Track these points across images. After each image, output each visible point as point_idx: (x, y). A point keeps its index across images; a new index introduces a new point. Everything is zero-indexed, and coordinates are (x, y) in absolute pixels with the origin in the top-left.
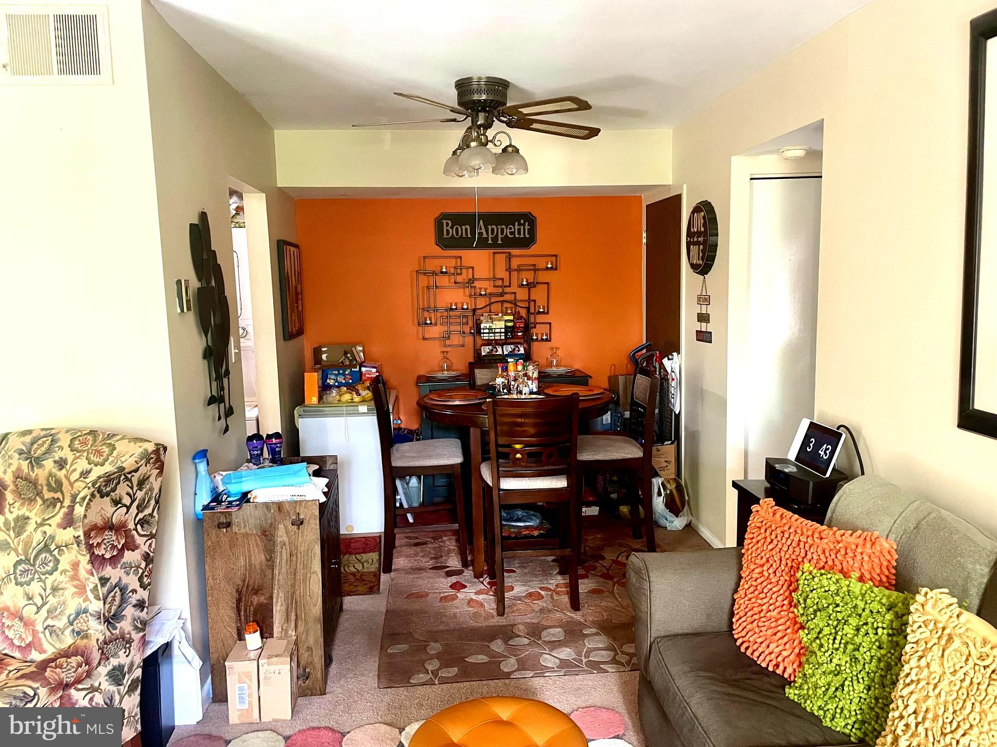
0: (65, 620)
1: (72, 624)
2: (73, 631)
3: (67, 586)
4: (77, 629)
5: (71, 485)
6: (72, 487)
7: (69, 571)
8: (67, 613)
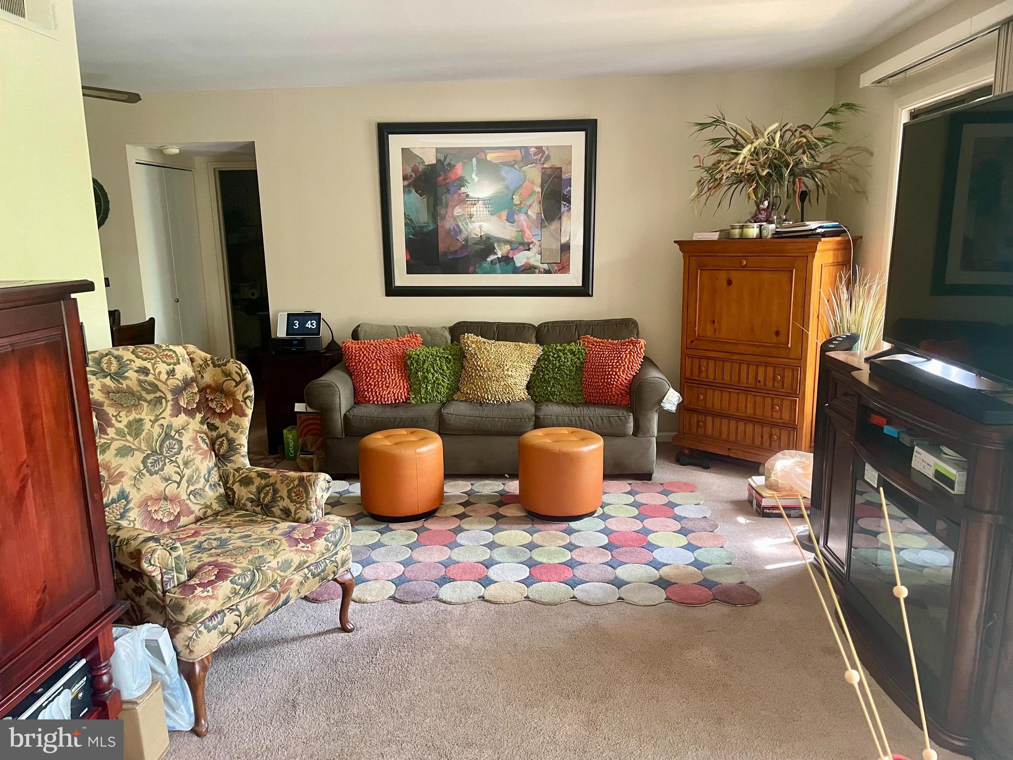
0: (202, 481)
1: (208, 481)
2: (210, 485)
3: (194, 457)
4: (213, 483)
5: (165, 383)
6: (167, 385)
7: (192, 446)
8: (202, 475)
